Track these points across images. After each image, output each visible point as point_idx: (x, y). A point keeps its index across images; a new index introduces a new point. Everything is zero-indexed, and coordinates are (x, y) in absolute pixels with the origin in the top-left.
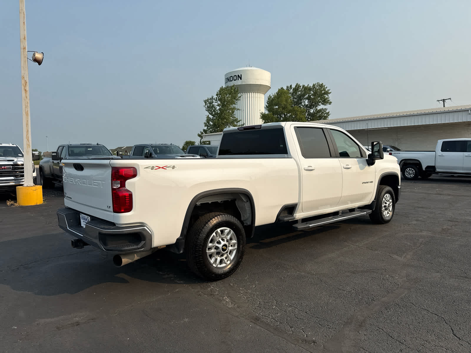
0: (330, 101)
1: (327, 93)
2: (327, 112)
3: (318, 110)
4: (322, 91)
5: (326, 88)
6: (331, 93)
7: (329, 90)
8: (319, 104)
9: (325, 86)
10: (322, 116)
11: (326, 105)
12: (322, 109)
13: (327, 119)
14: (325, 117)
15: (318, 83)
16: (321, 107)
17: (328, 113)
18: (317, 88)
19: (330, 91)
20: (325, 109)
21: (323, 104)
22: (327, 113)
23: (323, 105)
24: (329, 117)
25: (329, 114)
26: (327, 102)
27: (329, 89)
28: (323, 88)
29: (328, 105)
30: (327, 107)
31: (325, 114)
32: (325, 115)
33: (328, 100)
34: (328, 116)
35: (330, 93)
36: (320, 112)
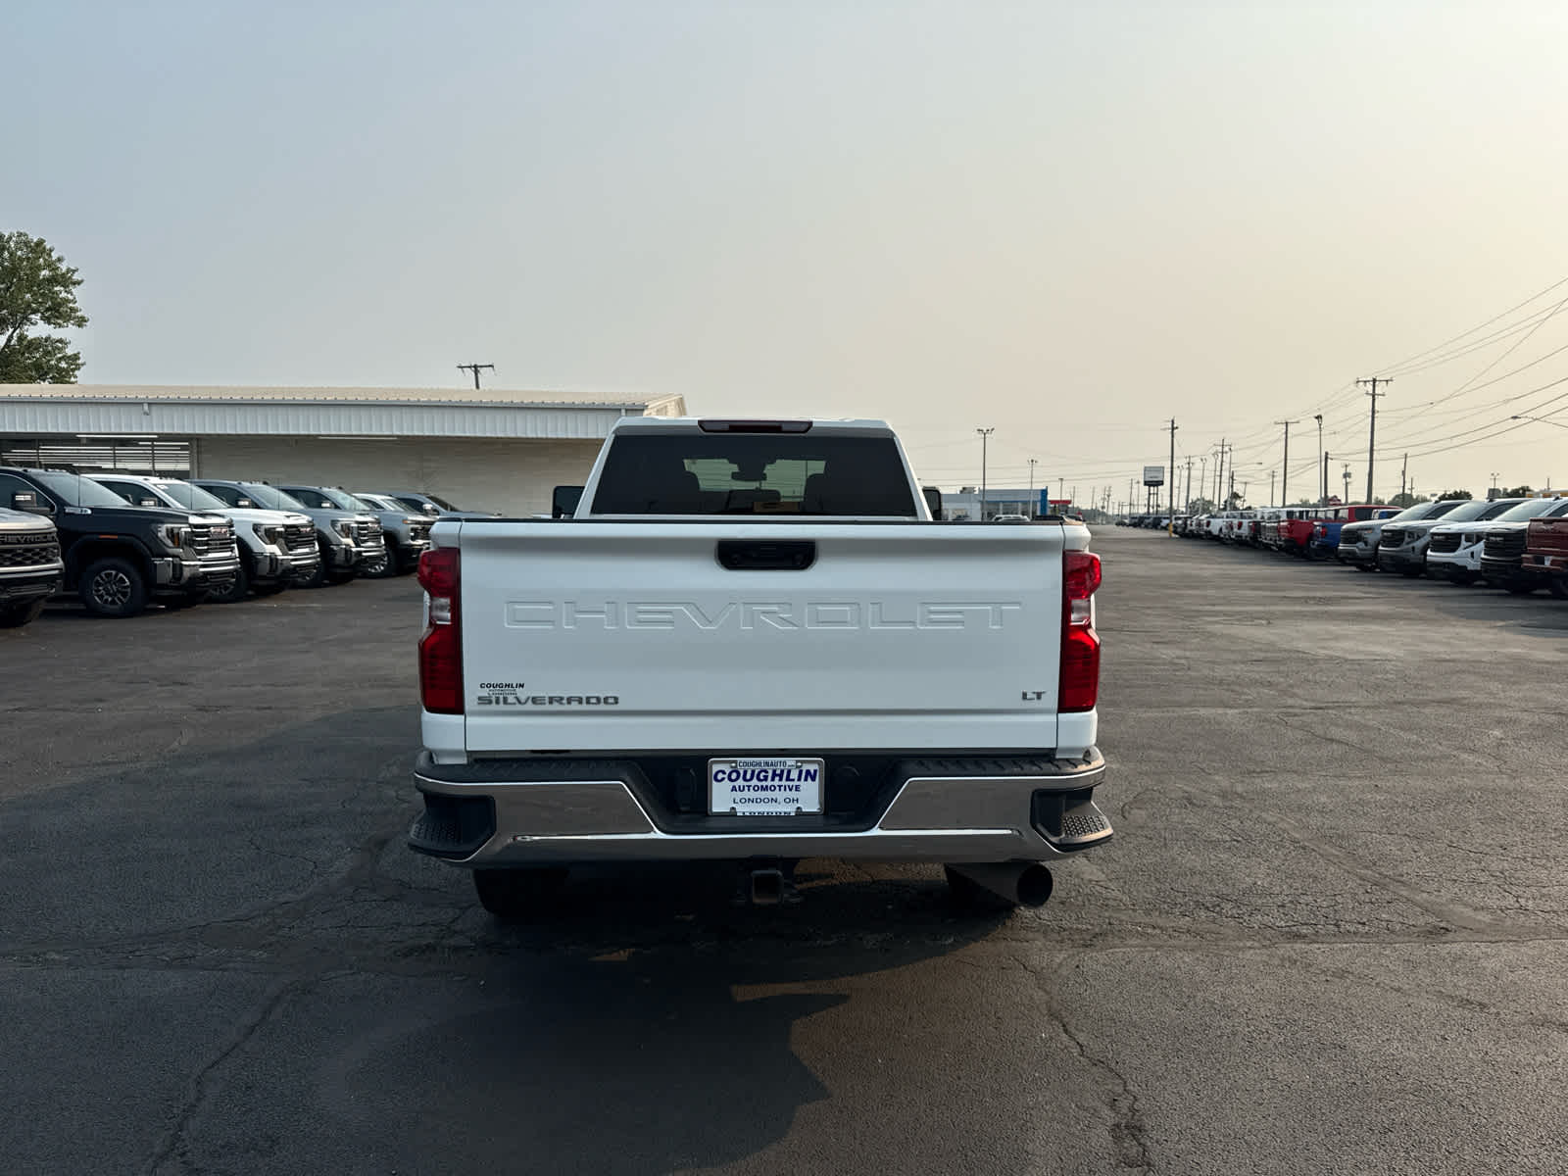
0: (79, 314)
1: (66, 280)
2: (69, 351)
3: (31, 342)
4: (39, 268)
5: (60, 260)
6: (82, 285)
7: (74, 271)
8: (33, 316)
9: (51, 250)
10: (51, 368)
11: (60, 326)
12: (47, 340)
13: (73, 379)
14: (60, 370)
15: (20, 235)
16: (38, 329)
17: (76, 357)
18: (19, 253)
19: (76, 277)
20: (60, 341)
21: (47, 320)
22: (69, 357)
23: (49, 324)
24: (76, 372)
25: (80, 362)
26: (67, 318)
27: (73, 268)
28: (45, 260)
29: (70, 326)
30: (67, 332)
31: (60, 358)
32: (63, 365)
33: (71, 308)
34: (73, 370)
35: (79, 283)
36: (37, 349)
